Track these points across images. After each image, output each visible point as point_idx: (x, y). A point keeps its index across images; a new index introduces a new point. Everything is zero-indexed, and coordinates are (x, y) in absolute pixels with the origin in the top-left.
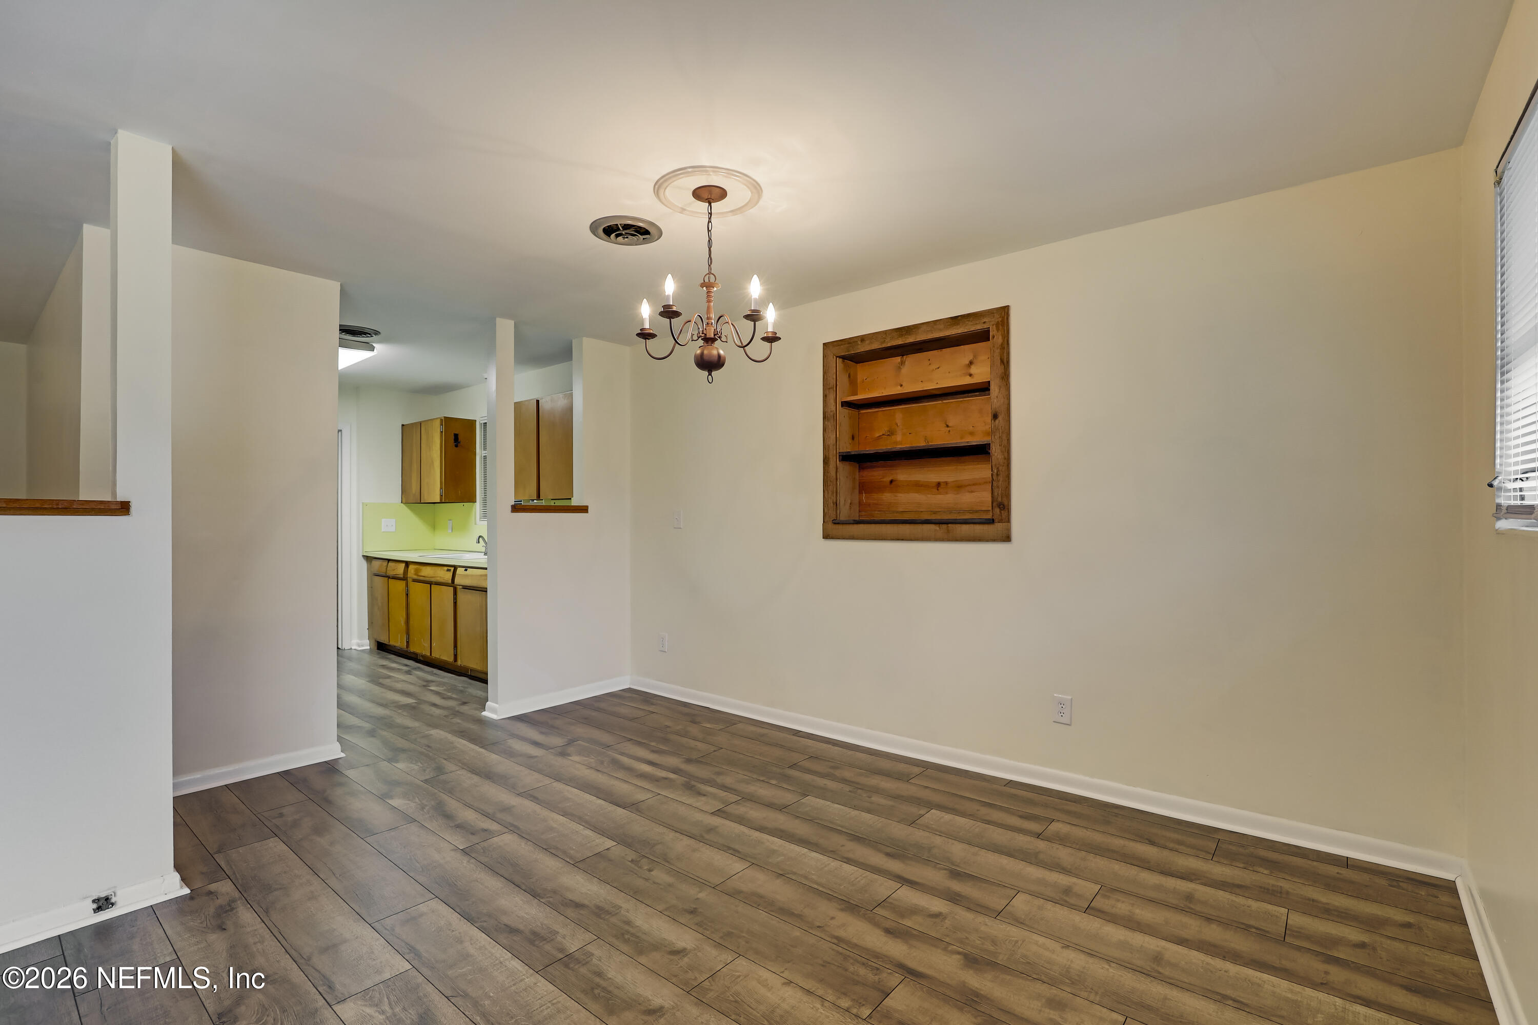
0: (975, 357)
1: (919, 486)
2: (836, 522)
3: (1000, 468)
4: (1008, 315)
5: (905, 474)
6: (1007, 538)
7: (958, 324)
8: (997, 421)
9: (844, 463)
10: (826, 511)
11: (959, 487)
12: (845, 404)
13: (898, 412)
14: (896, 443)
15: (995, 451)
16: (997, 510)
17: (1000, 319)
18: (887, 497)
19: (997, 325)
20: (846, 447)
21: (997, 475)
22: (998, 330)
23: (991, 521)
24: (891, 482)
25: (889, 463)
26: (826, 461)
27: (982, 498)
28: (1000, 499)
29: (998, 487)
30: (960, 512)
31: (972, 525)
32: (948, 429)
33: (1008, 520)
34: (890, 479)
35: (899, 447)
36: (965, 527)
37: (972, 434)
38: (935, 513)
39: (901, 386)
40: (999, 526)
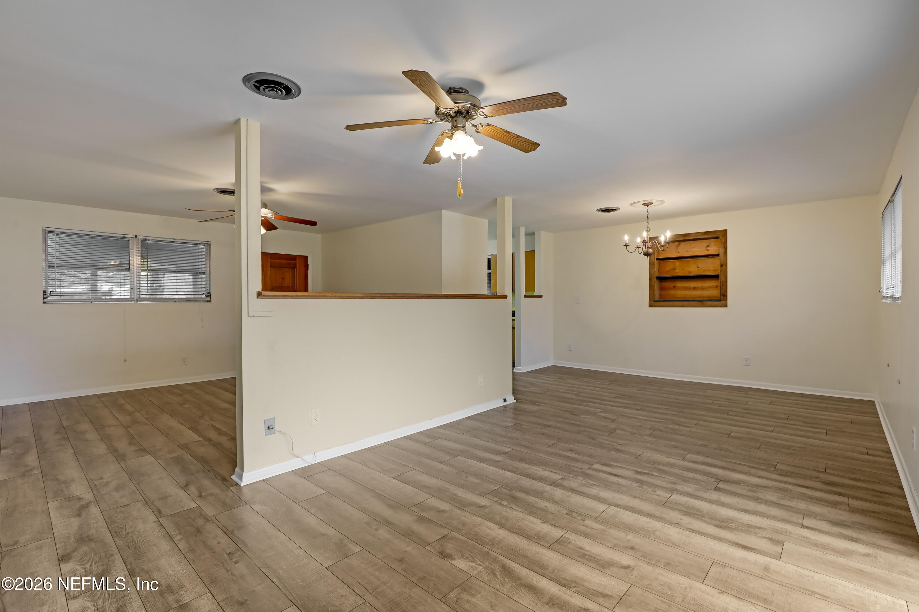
0: (710, 244)
1: (686, 288)
2: (655, 301)
3: (724, 283)
4: (726, 232)
5: (679, 284)
6: (726, 306)
7: (707, 234)
8: (722, 267)
9: (657, 280)
10: (650, 297)
11: (703, 289)
12: (657, 259)
13: (677, 262)
14: (677, 273)
15: (722, 277)
16: (722, 297)
17: (724, 234)
18: (672, 292)
19: (723, 236)
20: (657, 274)
21: (722, 285)
22: (723, 237)
23: (720, 300)
24: (674, 286)
25: (674, 280)
26: (650, 279)
27: (715, 293)
28: (723, 293)
29: (723, 289)
30: (703, 297)
31: (712, 302)
32: (699, 268)
33: (726, 300)
34: (674, 285)
35: (678, 275)
36: (710, 303)
37: (708, 270)
38: (693, 297)
39: (679, 253)
40: (722, 302)
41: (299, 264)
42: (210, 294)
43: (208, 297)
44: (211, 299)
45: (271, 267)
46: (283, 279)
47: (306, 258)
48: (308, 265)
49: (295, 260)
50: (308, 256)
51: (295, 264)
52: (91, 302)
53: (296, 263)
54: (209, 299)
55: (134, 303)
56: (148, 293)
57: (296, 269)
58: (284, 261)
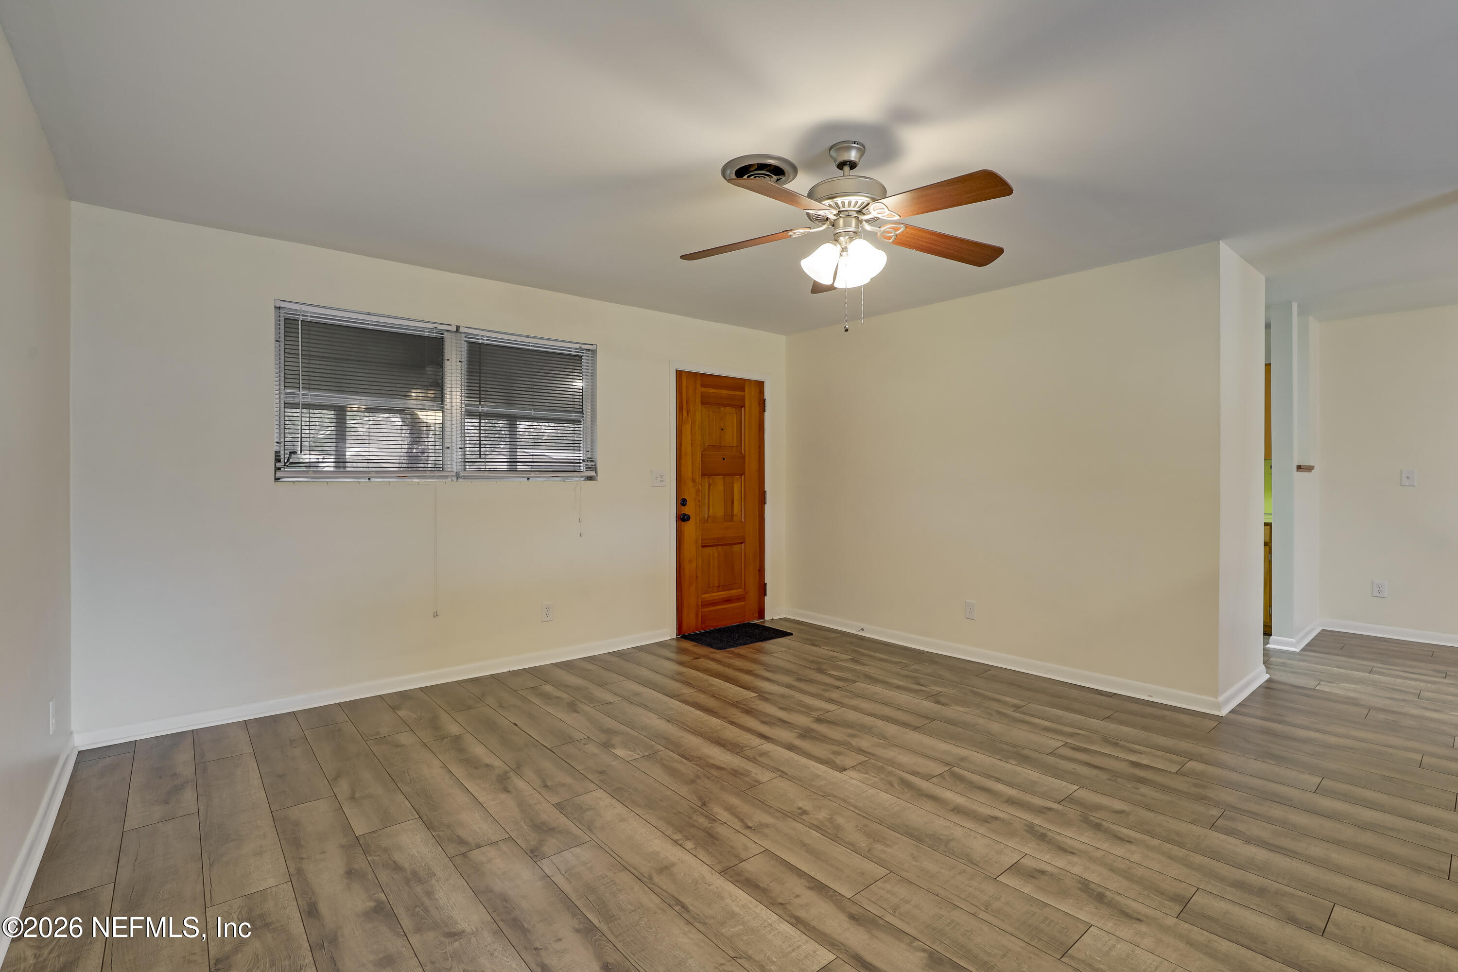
41: (749, 394)
42: (593, 461)
43: (590, 468)
44: (596, 473)
45: (703, 403)
46: (722, 429)
47: (760, 385)
48: (764, 400)
49: (743, 389)
50: (764, 382)
51: (743, 399)
52: (369, 479)
53: (744, 397)
54: (592, 474)
55: (452, 480)
56: (480, 458)
57: (743, 409)
58: (725, 392)
